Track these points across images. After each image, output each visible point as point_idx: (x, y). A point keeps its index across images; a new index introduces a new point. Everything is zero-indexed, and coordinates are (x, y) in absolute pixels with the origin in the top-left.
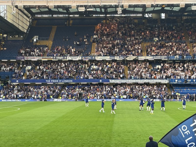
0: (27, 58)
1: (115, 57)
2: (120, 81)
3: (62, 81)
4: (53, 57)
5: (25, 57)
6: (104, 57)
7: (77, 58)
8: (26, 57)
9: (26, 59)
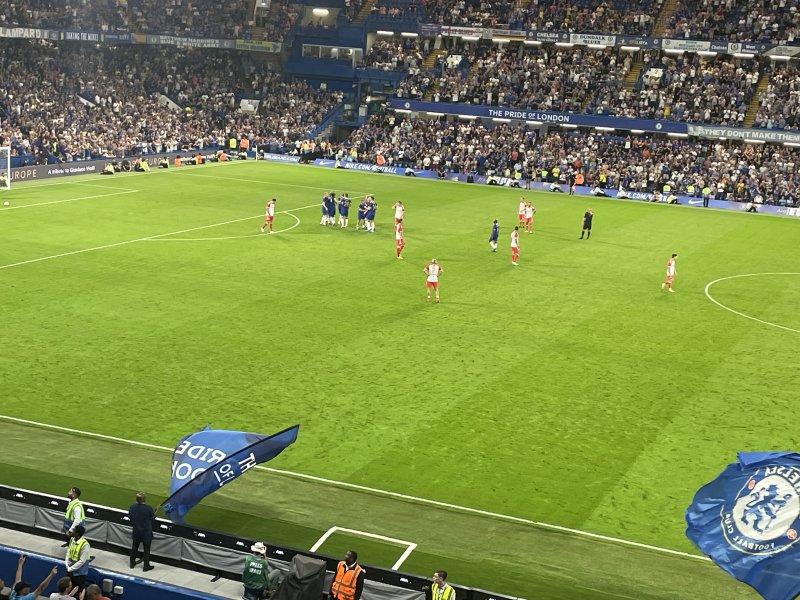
0: (449, 30)
1: (730, 44)
2: (723, 132)
3: (536, 117)
4: (527, 34)
5: (443, 27)
6: (691, 43)
7: (602, 42)
8: (447, 27)
9: (447, 34)
